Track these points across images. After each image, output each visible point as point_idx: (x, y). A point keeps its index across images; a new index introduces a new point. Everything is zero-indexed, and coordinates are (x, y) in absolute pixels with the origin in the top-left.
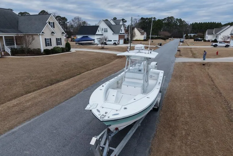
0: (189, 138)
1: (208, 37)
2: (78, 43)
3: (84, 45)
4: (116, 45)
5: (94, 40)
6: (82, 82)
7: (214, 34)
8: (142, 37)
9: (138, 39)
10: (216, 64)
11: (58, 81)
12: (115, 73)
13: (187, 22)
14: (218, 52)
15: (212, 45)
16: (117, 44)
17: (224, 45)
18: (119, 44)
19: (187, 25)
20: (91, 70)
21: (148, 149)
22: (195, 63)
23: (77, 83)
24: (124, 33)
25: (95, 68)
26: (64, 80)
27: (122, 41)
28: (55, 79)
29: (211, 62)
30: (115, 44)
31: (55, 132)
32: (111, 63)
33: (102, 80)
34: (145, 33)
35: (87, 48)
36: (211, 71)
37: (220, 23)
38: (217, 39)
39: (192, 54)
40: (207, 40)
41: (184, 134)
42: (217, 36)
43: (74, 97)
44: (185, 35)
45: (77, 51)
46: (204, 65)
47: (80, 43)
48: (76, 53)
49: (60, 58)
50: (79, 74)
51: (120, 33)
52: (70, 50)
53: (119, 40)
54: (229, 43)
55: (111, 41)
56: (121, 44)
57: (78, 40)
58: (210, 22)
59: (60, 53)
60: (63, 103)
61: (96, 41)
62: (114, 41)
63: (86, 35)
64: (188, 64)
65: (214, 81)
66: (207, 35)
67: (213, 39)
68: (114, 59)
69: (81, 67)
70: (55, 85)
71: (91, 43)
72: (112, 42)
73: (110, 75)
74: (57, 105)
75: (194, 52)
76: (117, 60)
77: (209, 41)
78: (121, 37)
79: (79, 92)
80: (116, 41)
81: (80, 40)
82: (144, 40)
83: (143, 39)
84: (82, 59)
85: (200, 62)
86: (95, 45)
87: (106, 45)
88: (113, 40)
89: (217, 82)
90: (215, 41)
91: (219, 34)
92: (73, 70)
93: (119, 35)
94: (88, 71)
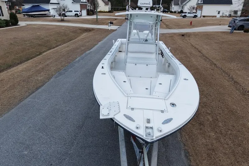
1: (174, 8)
2: (27, 15)
3: (36, 17)
4: (78, 17)
5: (48, 10)
6: (48, 65)
7: (180, 4)
8: (107, 8)
9: (102, 10)
10: (196, 35)
11: (10, 67)
12: (90, 50)
14: (191, 22)
15: (181, 16)
16: (79, 14)
17: (193, 15)
18: (81, 15)
20: (54, 48)
22: (175, 34)
23: (41, 66)
24: (86, 2)
25: (60, 45)
26: (18, 64)
27: (84, 12)
28: (4, 64)
29: (188, 33)
30: (76, 15)
32: (79, 38)
33: (77, 60)
34: (110, 4)
35: (41, 21)
36: (192, 41)
38: (183, 10)
39: (165, 26)
40: (173, 11)
42: (182, 7)
43: (43, 88)
45: (28, 25)
46: (183, 35)
47: (29, 15)
48: (28, 27)
49: (6, 34)
50: (39, 55)
51: (82, 2)
52: (18, 24)
53: (81, 10)
54: (196, 13)
55: (71, 11)
56: (84, 16)
59: (3, 27)
60: (29, 99)
61: (52, 12)
62: (75, 11)
63: (37, 4)
64: (168, 35)
65: (202, 52)
66: (173, 6)
67: (179, 10)
68: (81, 33)
69: (40, 45)
70: (5, 72)
71: (45, 14)
72: (73, 13)
73: (85, 52)
74: (18, 104)
75: (167, 23)
76: (85, 34)
77: (175, 12)
78: (83, 7)
79: (49, 79)
80: (78, 11)
81: (29, 11)
82: (109, 12)
83: (108, 10)
84: (38, 33)
85: (179, 33)
86: (50, 17)
87: (66, 16)
88: (73, 11)
89: (204, 52)
90: (182, 12)
91: (185, 4)
92: (29, 49)
93: (80, 4)
94: (51, 49)
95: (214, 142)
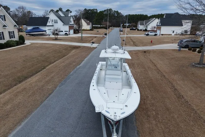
0: (159, 117)
1: (141, 27)
2: (28, 34)
3: (35, 36)
4: (67, 35)
5: (45, 31)
6: (52, 77)
7: (144, 24)
8: (89, 27)
9: (85, 29)
10: (154, 51)
11: (26, 78)
12: (79, 65)
13: (122, 14)
14: (152, 41)
15: (145, 34)
16: (68, 34)
17: (154, 34)
18: (69, 34)
19: (123, 16)
20: (53, 63)
21: (136, 132)
22: (139, 51)
23: (48, 78)
24: (73, 24)
25: (57, 60)
26: (31, 76)
27: (72, 31)
28: (22, 76)
29: (149, 50)
30: (66, 34)
31: (53, 132)
32: (70, 54)
33: (71, 73)
34: (91, 24)
35: (40, 40)
36: (152, 57)
37: (147, 15)
38: (147, 29)
39: (133, 43)
40: (139, 29)
41: (154, 114)
42: (146, 26)
43: (53, 94)
44: (122, 25)
45: (32, 44)
46: (145, 52)
47: (31, 34)
48: (32, 46)
49: (18, 52)
50: (44, 69)
51: (70, 24)
52: (25, 43)
53: (70, 30)
54: (156, 32)
55: (62, 31)
56: (71, 34)
57: (28, 31)
58: (140, 14)
59: (15, 46)
60: (46, 102)
61: (48, 32)
62: (65, 31)
63: (37, 27)
64: (134, 52)
65: (157, 66)
66: (139, 26)
67: (144, 29)
68: (71, 50)
69: (43, 61)
70: (24, 82)
71: (43, 34)
72: (64, 33)
73: (76, 67)
74: (41, 105)
75: (134, 41)
76: (74, 51)
77: (141, 30)
78: (71, 28)
79: (56, 88)
80: (67, 31)
81: (31, 32)
82: (90, 30)
83: (89, 29)
84: (41, 52)
85: (142, 50)
86: (46, 35)
87: (58, 35)
88: (64, 31)
89: (158, 66)
90: (146, 30)
91: (148, 25)
92: (36, 65)
93: (69, 26)
94: (50, 64)
95: (154, 126)
